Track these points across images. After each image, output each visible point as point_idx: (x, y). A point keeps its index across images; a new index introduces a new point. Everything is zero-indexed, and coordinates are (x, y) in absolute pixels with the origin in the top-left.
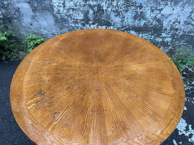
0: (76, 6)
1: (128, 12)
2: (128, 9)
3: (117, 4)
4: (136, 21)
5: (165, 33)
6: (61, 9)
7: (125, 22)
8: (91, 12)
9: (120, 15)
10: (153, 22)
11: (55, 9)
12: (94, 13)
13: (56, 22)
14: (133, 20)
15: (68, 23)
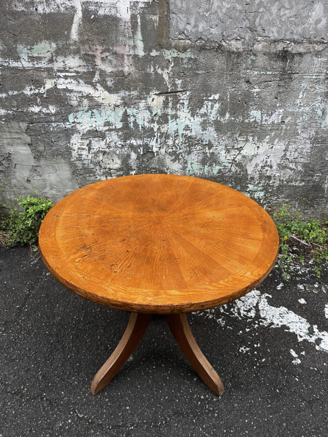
0: (109, 147)
1: (192, 154)
2: (192, 149)
3: (174, 142)
4: (206, 167)
5: (253, 184)
6: (85, 153)
7: (188, 169)
8: (134, 156)
9: (179, 159)
10: (232, 168)
11: (74, 154)
12: (138, 158)
13: (74, 174)
14: (201, 166)
15: (94, 175)
